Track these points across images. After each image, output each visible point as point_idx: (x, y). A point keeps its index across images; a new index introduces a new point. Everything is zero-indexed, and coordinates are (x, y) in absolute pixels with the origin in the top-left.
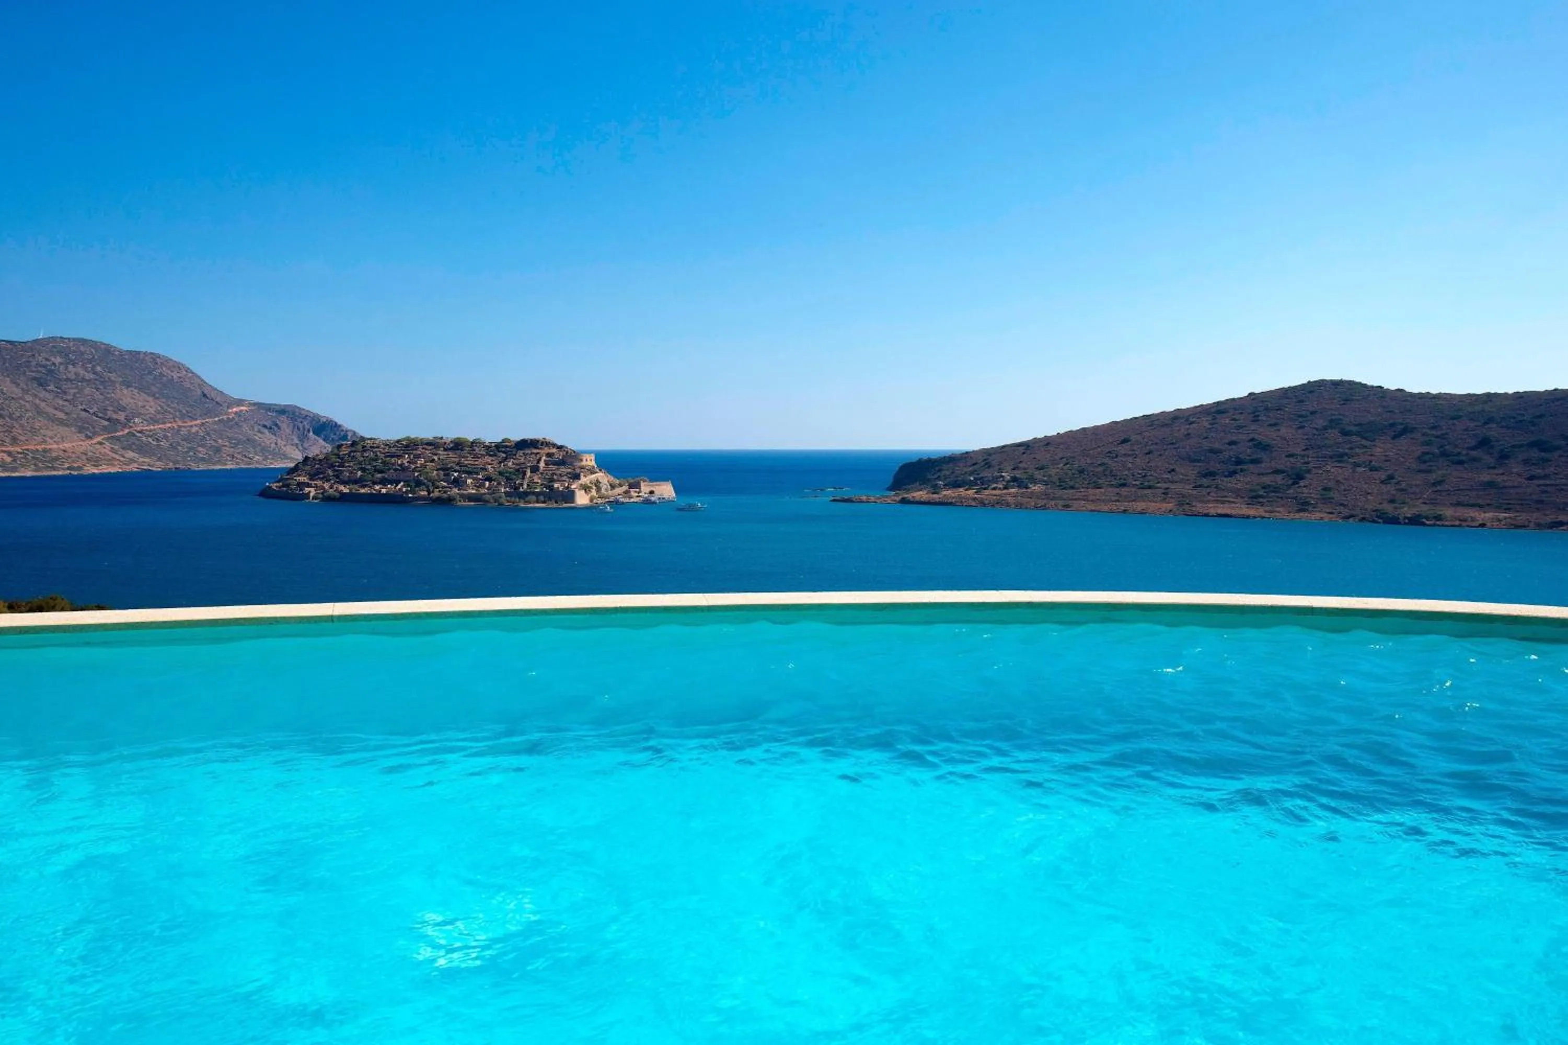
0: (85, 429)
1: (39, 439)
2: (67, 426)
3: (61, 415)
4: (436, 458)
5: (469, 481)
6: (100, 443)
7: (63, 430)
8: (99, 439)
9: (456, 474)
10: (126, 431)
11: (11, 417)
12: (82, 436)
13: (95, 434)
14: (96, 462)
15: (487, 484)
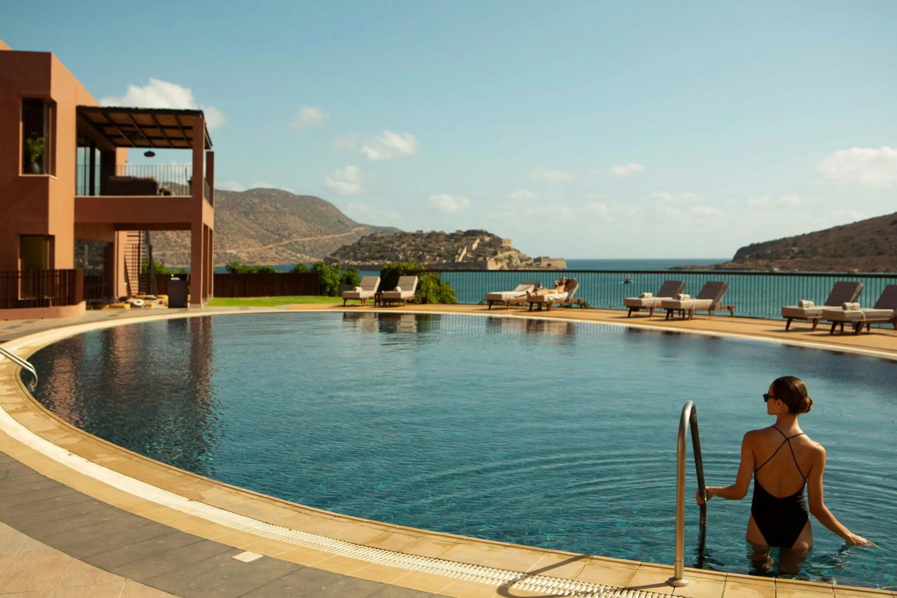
0: (264, 240)
1: (236, 245)
2: (254, 238)
3: (252, 233)
4: (413, 243)
5: (427, 257)
6: (270, 248)
7: (251, 241)
8: (270, 246)
9: (421, 253)
10: (288, 242)
11: (223, 233)
12: (261, 244)
13: (269, 243)
14: (264, 259)
15: (438, 258)
